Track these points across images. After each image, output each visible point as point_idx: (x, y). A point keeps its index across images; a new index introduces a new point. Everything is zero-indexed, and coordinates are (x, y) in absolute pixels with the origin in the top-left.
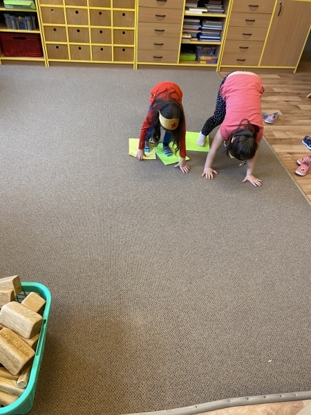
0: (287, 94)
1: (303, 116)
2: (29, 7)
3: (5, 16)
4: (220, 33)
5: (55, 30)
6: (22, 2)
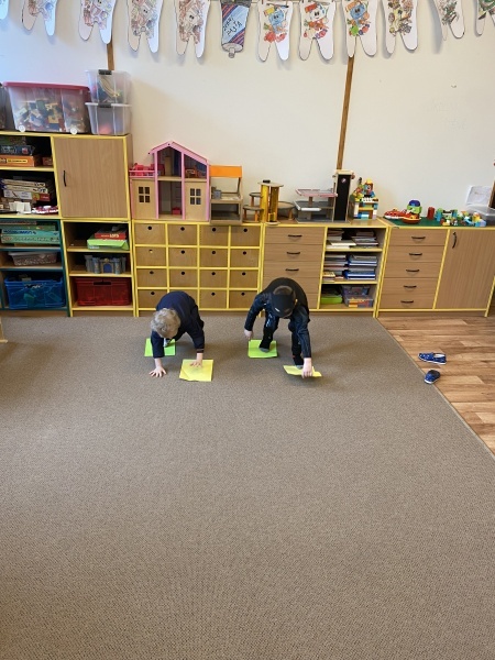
2: (120, 248)
3: (87, 257)
4: (375, 270)
5: (151, 273)
6: (112, 242)
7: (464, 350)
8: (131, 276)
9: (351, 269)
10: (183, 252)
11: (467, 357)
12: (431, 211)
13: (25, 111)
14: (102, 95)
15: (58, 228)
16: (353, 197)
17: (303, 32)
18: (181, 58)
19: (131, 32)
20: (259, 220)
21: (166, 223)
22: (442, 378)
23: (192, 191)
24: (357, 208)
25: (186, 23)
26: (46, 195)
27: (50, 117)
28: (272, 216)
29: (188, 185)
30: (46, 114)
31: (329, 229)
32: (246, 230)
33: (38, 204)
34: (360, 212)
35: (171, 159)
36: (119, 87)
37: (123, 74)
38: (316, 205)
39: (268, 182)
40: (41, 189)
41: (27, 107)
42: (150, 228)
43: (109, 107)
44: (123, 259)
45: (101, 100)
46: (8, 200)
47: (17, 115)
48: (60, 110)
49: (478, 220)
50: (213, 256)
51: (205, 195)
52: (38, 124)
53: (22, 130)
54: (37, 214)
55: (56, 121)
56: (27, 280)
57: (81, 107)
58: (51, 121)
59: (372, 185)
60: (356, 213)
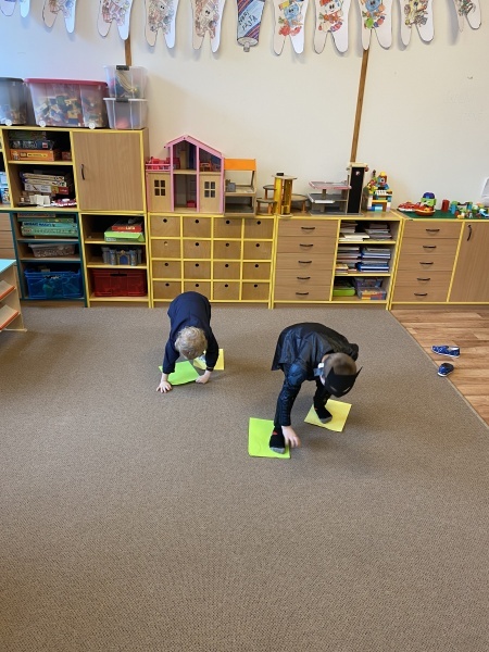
2: (136, 240)
3: (104, 249)
4: (388, 262)
5: (166, 264)
6: (128, 235)
7: (478, 343)
8: (147, 267)
9: (365, 262)
10: (197, 244)
11: (481, 351)
12: (446, 203)
13: (45, 106)
14: (120, 90)
15: (76, 221)
16: (367, 190)
17: (318, 26)
18: (197, 53)
19: (149, 28)
20: (273, 212)
21: (181, 216)
22: (455, 371)
23: (207, 183)
24: (371, 201)
25: (202, 18)
26: (65, 189)
27: (69, 112)
28: (285, 208)
29: (202, 178)
30: (65, 109)
31: (342, 221)
32: (259, 223)
33: (57, 197)
34: (374, 205)
35: (186, 152)
36: (136, 82)
37: (140, 70)
38: (330, 197)
39: (282, 174)
40: (60, 182)
41: (47, 103)
42: (165, 221)
43: (126, 102)
44: (139, 251)
45: (119, 95)
46: (28, 193)
47: (38, 111)
48: (79, 105)
50: (227, 248)
51: (220, 188)
52: (57, 119)
53: (42, 125)
54: (57, 207)
55: (75, 116)
56: (45, 272)
57: (99, 102)
58: (70, 116)
59: (386, 177)
60: (370, 205)
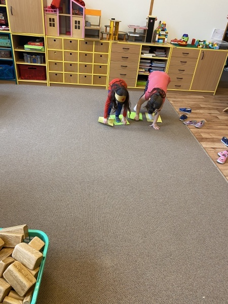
0: (209, 109)
1: (221, 124)
2: (40, 50)
3: (25, 55)
4: (164, 69)
5: (56, 64)
6: (36, 47)
7: (201, 108)
8: (46, 65)
9: (153, 68)
10: (71, 54)
12: (194, 40)
15: (9, 38)
16: (156, 31)
20: (109, 39)
21: (63, 38)
22: (188, 119)
23: (76, 22)
24: (157, 37)
26: (3, 20)
28: (115, 38)
29: (74, 19)
31: (143, 46)
32: (102, 44)
34: (159, 39)
38: (138, 33)
39: (114, 19)
40: (1, 17)
42: (55, 40)
44: (42, 56)
49: (216, 46)
50: (86, 57)
51: (82, 24)
59: (165, 24)
60: (157, 39)
